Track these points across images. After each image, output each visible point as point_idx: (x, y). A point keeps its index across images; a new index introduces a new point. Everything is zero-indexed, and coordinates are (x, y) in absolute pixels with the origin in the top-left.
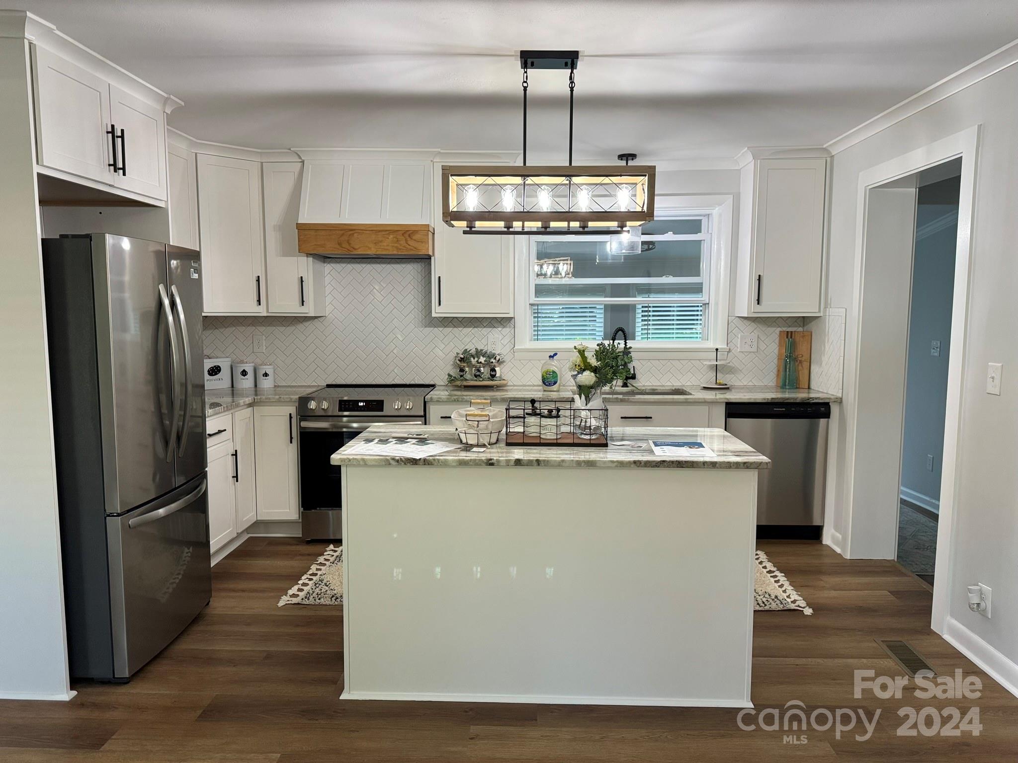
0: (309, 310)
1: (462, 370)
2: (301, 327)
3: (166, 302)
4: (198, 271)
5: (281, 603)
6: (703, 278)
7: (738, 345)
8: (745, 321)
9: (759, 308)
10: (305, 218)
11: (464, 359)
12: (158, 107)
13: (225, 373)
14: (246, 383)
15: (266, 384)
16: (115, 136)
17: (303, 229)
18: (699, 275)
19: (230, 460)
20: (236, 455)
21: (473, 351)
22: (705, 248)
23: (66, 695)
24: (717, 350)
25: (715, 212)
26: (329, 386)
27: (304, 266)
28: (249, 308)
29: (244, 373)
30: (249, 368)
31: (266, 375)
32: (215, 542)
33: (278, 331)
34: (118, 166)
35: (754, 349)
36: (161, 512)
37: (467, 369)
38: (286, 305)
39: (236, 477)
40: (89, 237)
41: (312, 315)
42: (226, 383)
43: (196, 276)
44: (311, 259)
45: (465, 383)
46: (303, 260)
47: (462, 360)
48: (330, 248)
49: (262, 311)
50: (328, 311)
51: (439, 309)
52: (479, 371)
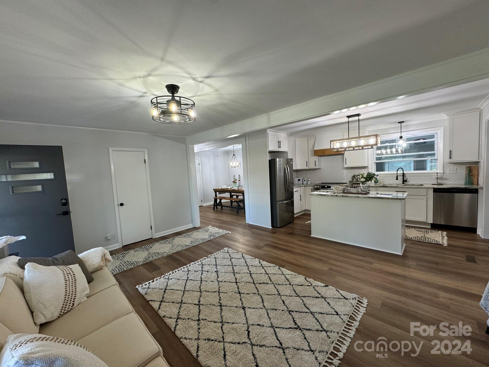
0: (317, 167)
1: (353, 179)
2: (316, 171)
3: (286, 168)
4: (292, 162)
5: (306, 223)
6: (435, 152)
7: (448, 171)
8: (451, 164)
9: (450, 160)
10: (315, 149)
11: (354, 177)
12: (286, 135)
13: (301, 181)
14: (305, 182)
15: (309, 183)
16: (279, 142)
17: (315, 151)
18: (434, 151)
19: (300, 197)
20: (301, 196)
21: (356, 175)
22: (436, 142)
23: (271, 228)
24: (437, 173)
25: (439, 132)
26: (322, 183)
27: (316, 158)
28: (305, 167)
29: (305, 180)
30: (306, 180)
31: (309, 181)
32: (295, 212)
33: (311, 172)
34: (279, 147)
35: (455, 172)
36: (285, 202)
37: (354, 179)
38: (312, 166)
39: (301, 200)
40: (274, 159)
41: (317, 168)
42: (301, 183)
43: (292, 163)
44: (317, 157)
45: (353, 183)
46: (316, 157)
47: (353, 177)
48: (321, 154)
49: (307, 168)
50: (322, 167)
51: (346, 165)
52: (357, 179)
